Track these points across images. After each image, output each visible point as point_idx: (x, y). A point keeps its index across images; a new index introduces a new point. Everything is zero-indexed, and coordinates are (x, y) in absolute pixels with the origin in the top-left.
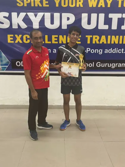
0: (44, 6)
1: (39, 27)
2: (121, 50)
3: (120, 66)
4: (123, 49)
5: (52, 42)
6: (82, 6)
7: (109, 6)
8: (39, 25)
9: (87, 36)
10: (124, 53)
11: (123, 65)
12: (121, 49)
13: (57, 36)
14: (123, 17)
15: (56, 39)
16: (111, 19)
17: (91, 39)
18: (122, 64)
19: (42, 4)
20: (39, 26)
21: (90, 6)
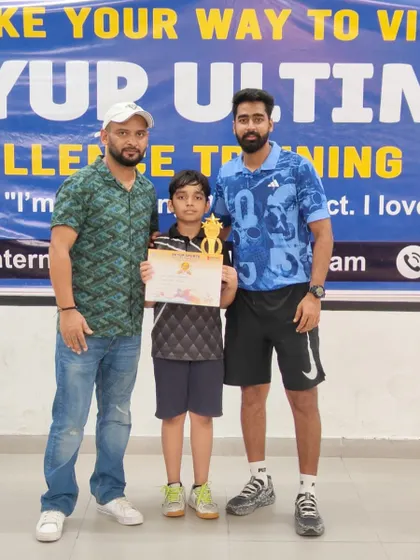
0: (26, 36)
1: (8, 116)
2: (336, 203)
3: (340, 268)
4: (344, 198)
5: (57, 172)
6: (173, 35)
7: (277, 35)
8: (9, 107)
9: (196, 149)
10: (352, 213)
11: (351, 263)
12: (339, 200)
13: (79, 148)
14: (336, 76)
15: (76, 160)
16: (290, 83)
17: (216, 160)
18: (347, 259)
19: (20, 29)
20: (8, 109)
21: (206, 34)
